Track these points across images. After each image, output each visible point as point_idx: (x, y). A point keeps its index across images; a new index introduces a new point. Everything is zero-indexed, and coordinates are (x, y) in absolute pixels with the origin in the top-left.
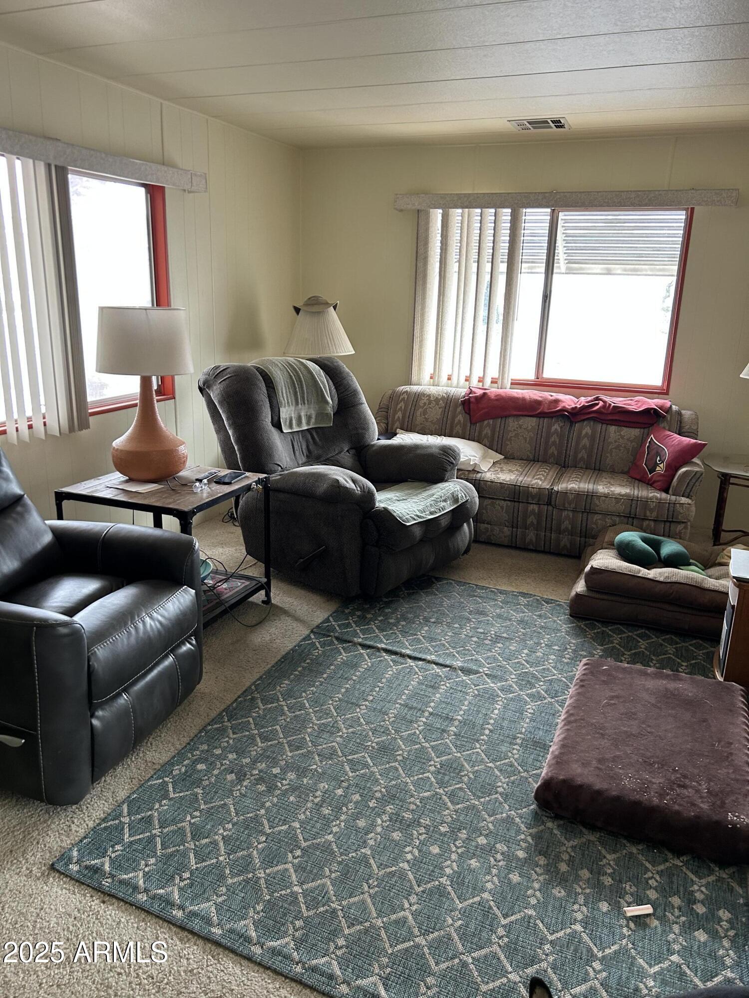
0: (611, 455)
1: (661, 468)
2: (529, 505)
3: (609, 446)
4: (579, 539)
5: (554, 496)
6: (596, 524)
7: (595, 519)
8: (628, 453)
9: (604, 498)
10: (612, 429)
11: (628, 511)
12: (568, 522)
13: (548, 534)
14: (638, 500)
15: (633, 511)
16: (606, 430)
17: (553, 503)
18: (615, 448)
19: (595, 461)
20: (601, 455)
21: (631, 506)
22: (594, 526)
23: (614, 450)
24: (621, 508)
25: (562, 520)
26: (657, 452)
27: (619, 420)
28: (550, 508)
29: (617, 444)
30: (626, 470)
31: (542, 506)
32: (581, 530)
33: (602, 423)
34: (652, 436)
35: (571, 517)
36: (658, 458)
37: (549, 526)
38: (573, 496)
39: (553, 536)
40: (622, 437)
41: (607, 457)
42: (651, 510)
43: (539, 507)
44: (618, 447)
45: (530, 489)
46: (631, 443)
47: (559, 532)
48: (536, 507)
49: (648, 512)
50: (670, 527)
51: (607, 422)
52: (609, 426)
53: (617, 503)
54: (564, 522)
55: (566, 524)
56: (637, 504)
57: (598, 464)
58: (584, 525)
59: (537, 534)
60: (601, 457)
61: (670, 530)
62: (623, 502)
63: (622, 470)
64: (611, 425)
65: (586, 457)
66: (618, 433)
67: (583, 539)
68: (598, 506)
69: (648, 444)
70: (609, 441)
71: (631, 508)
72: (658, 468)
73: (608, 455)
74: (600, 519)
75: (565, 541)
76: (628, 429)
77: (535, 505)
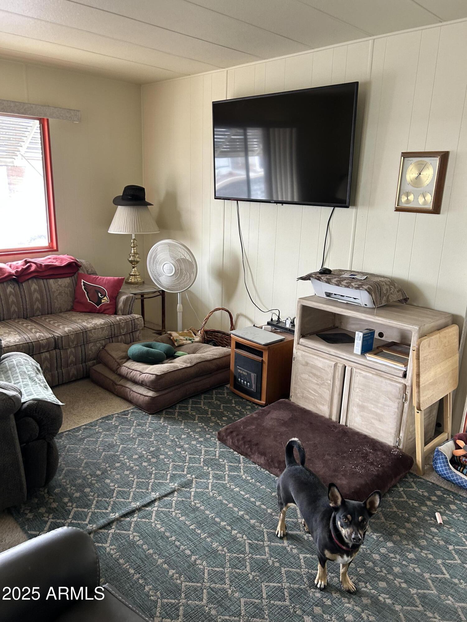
0: (57, 300)
1: (105, 300)
2: (41, 354)
3: (54, 295)
4: (81, 365)
5: (60, 341)
6: (91, 350)
7: (90, 347)
8: (68, 296)
9: (94, 330)
10: (51, 281)
11: (110, 334)
12: (73, 356)
13: (60, 371)
14: (114, 325)
15: (113, 333)
16: (47, 283)
17: (60, 346)
18: (58, 295)
19: (48, 308)
20: (51, 302)
21: (111, 329)
22: (90, 352)
23: (58, 296)
24: (106, 333)
25: (69, 357)
26: (96, 291)
27: (54, 274)
28: (58, 351)
29: (59, 291)
30: (69, 308)
31: (51, 352)
32: (82, 358)
33: (43, 279)
34: (82, 280)
35: (74, 351)
36: (100, 295)
37: (59, 364)
38: (74, 336)
39: (64, 371)
40: (60, 286)
41: (55, 302)
42: (123, 328)
43: (50, 353)
44: (60, 294)
45: (40, 341)
46: (68, 288)
47: (68, 365)
48: (47, 354)
49: (122, 330)
50: (133, 335)
51: (47, 277)
52: (48, 280)
53: (103, 331)
54: (70, 357)
55: (72, 358)
56: (114, 327)
57: (50, 309)
58: (84, 353)
59: (52, 374)
60: (51, 304)
61: (133, 337)
62: (106, 329)
63: (67, 309)
64: (49, 279)
65: (40, 307)
66: (56, 284)
67: (84, 364)
68: (92, 337)
69: (83, 287)
70: (53, 290)
71: (111, 331)
72: (103, 301)
73: (55, 301)
74: (93, 346)
75: (73, 371)
76: (62, 279)
77: (45, 353)
